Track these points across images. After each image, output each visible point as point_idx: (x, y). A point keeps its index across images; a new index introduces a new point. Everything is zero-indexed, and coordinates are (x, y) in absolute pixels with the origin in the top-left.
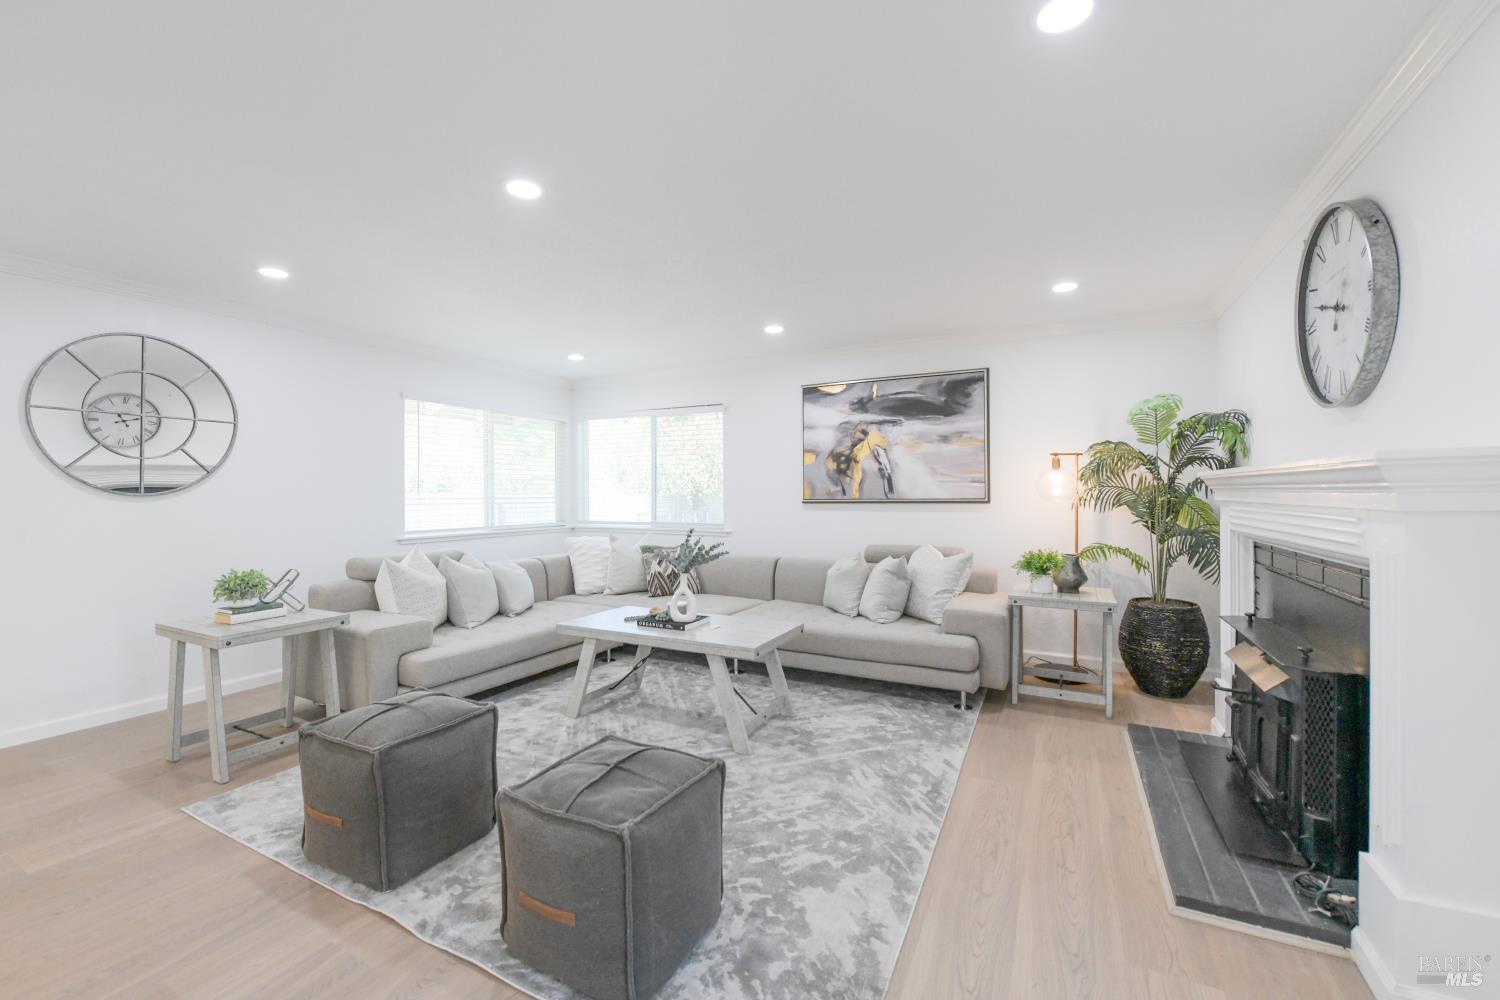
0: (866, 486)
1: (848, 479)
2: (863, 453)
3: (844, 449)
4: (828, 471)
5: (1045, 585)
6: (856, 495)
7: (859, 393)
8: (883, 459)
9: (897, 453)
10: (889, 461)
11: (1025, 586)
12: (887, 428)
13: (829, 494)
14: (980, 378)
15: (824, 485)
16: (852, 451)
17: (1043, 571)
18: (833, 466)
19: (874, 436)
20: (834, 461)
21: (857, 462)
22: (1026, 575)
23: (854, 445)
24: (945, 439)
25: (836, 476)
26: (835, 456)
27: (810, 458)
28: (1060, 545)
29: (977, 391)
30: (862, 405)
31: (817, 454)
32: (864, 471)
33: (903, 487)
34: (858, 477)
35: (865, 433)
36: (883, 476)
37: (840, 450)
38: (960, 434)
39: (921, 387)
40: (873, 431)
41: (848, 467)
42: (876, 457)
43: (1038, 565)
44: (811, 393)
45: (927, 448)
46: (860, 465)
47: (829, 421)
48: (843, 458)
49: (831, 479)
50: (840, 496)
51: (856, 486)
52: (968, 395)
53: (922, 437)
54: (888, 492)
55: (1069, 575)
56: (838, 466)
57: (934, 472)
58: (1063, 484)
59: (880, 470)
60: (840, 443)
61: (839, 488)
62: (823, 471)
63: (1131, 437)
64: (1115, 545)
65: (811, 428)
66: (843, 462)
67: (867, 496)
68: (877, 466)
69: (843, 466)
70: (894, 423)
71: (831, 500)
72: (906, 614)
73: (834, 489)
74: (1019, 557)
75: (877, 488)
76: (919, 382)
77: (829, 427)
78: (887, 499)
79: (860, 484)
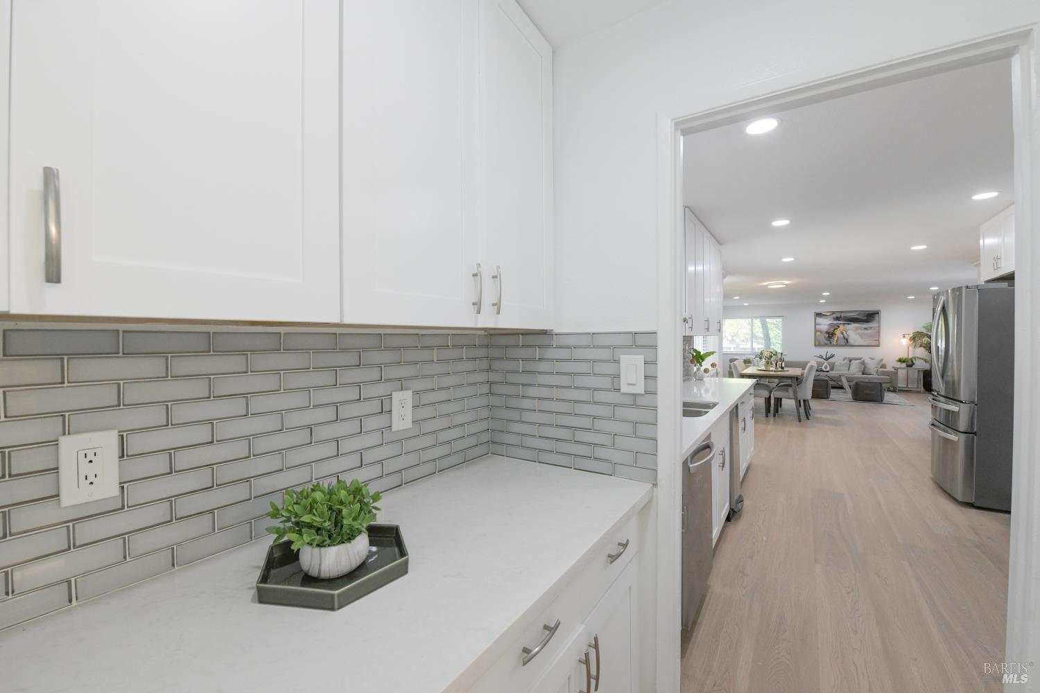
1: (832, 339)
2: (838, 332)
3: (831, 330)
4: (825, 337)
5: (904, 365)
6: (836, 344)
7: (835, 316)
8: (845, 334)
9: (850, 332)
10: (847, 335)
11: (899, 365)
12: (846, 326)
14: (877, 313)
15: (823, 340)
16: (834, 332)
17: (904, 362)
18: (827, 335)
19: (842, 327)
21: (835, 335)
22: (899, 363)
23: (835, 330)
24: (866, 329)
25: (828, 338)
26: (828, 333)
27: (818, 333)
28: (904, 356)
29: (876, 316)
30: (837, 319)
32: (838, 337)
33: (851, 341)
34: (836, 339)
35: (839, 327)
36: (845, 339)
37: (829, 331)
38: (871, 328)
39: (858, 315)
40: (841, 325)
41: (832, 336)
42: (842, 333)
43: (901, 361)
44: (819, 315)
45: (859, 331)
47: (825, 324)
48: (830, 333)
49: (826, 339)
51: (835, 341)
52: (873, 317)
53: (857, 328)
54: (846, 343)
55: (910, 363)
57: (862, 338)
58: (905, 342)
59: (844, 337)
60: (829, 329)
61: (829, 342)
62: (823, 337)
63: (925, 331)
64: (919, 356)
65: (819, 324)
66: (830, 335)
67: (839, 343)
68: (842, 336)
71: (826, 345)
72: (863, 374)
73: (826, 342)
74: (897, 359)
75: (843, 342)
76: (857, 313)
77: (825, 325)
78: (846, 345)
79: (837, 341)
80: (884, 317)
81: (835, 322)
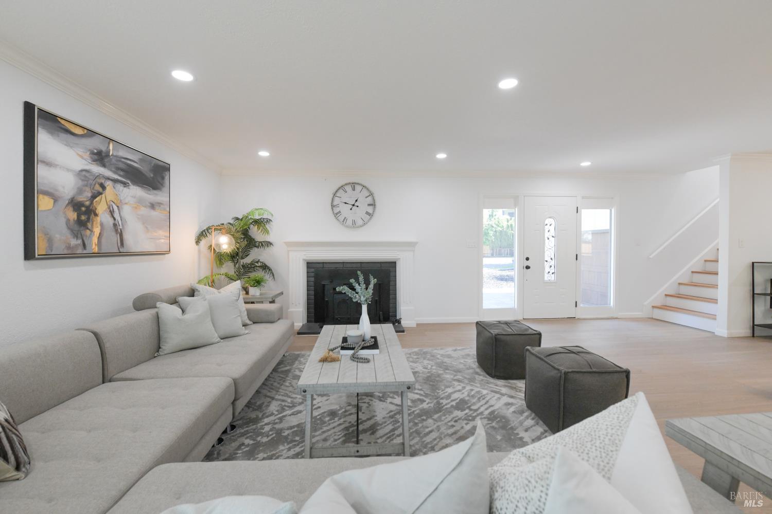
0: (103, 240)
1: (88, 232)
2: (101, 207)
3: (85, 197)
4: (68, 220)
6: (96, 250)
7: (98, 145)
8: (116, 215)
9: (127, 211)
10: (121, 217)
12: (120, 187)
13: (69, 247)
14: (167, 168)
15: (63, 237)
16: (92, 203)
18: (73, 216)
19: (110, 191)
20: (75, 210)
21: (96, 215)
23: (94, 197)
24: (152, 206)
25: (76, 228)
26: (76, 205)
27: (46, 202)
29: (166, 177)
30: (101, 158)
31: (56, 199)
32: (102, 225)
34: (97, 231)
35: (103, 187)
36: (116, 231)
37: (81, 198)
38: (160, 204)
39: (141, 160)
40: (109, 185)
41: (88, 219)
42: (112, 213)
45: (143, 211)
46: (98, 219)
48: (83, 209)
49: (72, 231)
50: (80, 251)
51: (95, 240)
52: (162, 178)
54: (120, 246)
56: (79, 216)
57: (147, 230)
59: (115, 225)
60: (80, 191)
61: (80, 242)
62: (63, 221)
65: (47, 164)
66: (83, 214)
67: (104, 246)
68: (111, 221)
69: (83, 218)
70: (125, 184)
71: (70, 255)
73: (74, 242)
75: (113, 241)
76: (140, 156)
77: (68, 169)
78: (120, 254)
79: (99, 238)
80: (177, 179)
81: (97, 169)
